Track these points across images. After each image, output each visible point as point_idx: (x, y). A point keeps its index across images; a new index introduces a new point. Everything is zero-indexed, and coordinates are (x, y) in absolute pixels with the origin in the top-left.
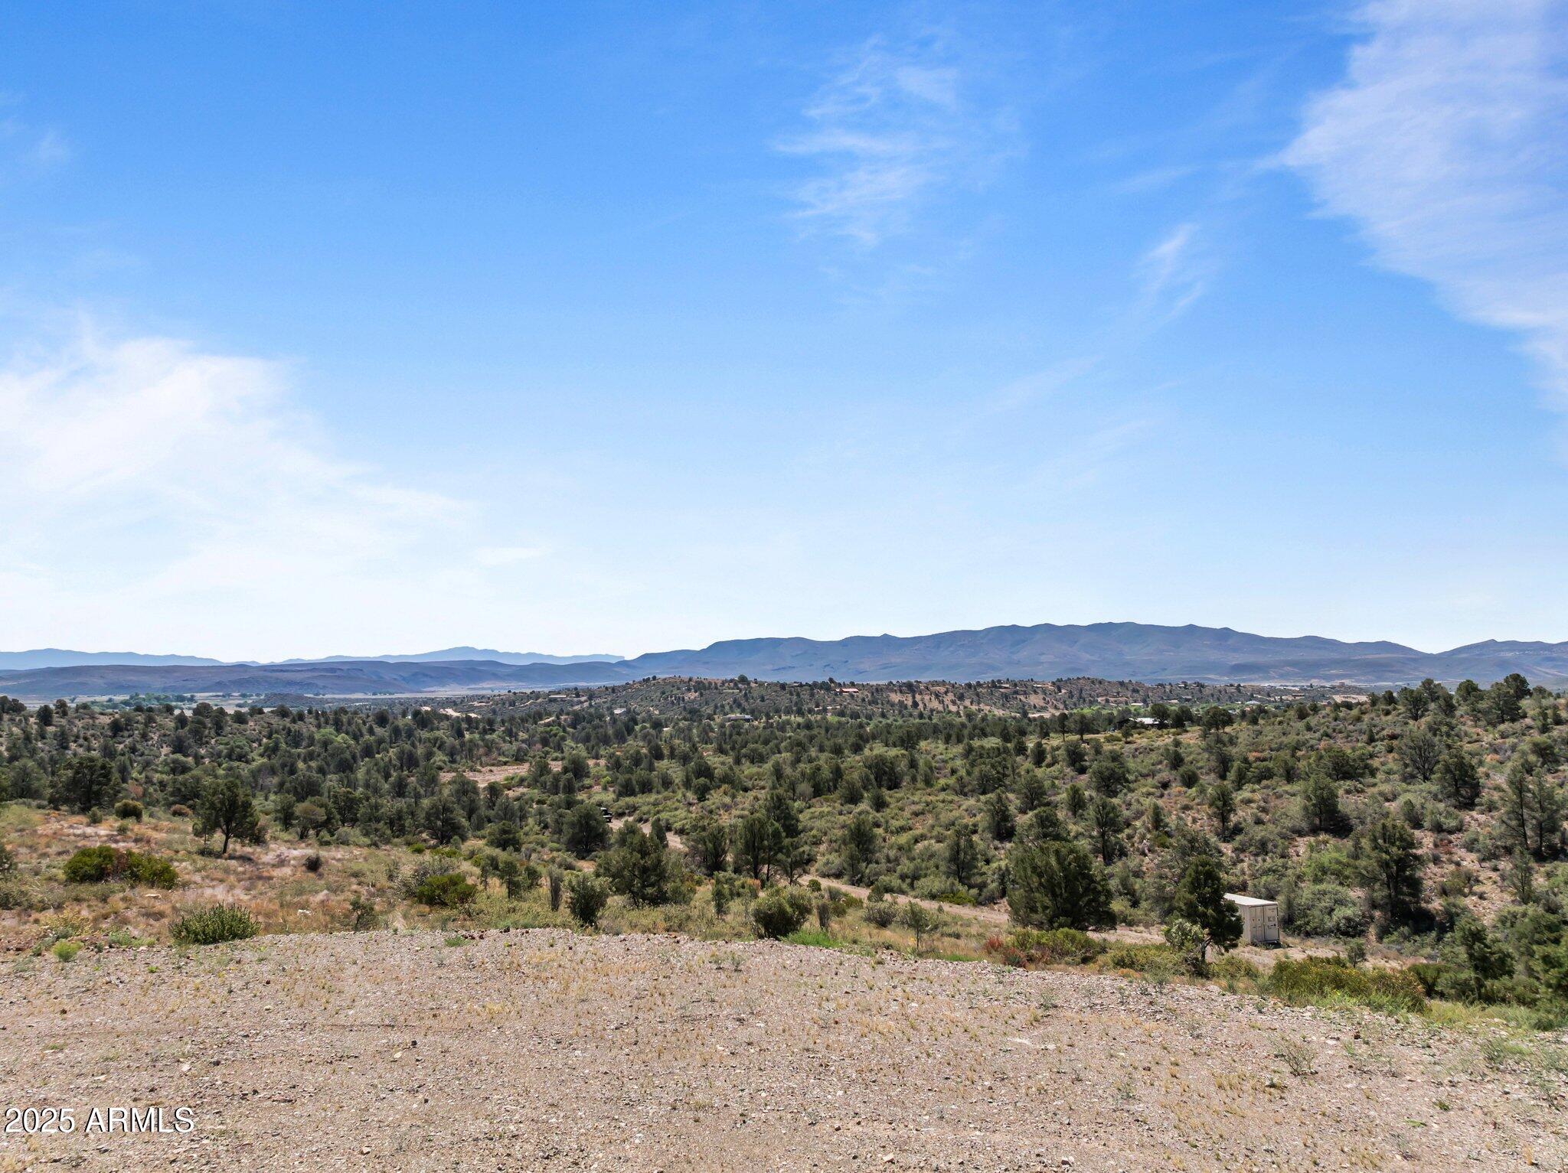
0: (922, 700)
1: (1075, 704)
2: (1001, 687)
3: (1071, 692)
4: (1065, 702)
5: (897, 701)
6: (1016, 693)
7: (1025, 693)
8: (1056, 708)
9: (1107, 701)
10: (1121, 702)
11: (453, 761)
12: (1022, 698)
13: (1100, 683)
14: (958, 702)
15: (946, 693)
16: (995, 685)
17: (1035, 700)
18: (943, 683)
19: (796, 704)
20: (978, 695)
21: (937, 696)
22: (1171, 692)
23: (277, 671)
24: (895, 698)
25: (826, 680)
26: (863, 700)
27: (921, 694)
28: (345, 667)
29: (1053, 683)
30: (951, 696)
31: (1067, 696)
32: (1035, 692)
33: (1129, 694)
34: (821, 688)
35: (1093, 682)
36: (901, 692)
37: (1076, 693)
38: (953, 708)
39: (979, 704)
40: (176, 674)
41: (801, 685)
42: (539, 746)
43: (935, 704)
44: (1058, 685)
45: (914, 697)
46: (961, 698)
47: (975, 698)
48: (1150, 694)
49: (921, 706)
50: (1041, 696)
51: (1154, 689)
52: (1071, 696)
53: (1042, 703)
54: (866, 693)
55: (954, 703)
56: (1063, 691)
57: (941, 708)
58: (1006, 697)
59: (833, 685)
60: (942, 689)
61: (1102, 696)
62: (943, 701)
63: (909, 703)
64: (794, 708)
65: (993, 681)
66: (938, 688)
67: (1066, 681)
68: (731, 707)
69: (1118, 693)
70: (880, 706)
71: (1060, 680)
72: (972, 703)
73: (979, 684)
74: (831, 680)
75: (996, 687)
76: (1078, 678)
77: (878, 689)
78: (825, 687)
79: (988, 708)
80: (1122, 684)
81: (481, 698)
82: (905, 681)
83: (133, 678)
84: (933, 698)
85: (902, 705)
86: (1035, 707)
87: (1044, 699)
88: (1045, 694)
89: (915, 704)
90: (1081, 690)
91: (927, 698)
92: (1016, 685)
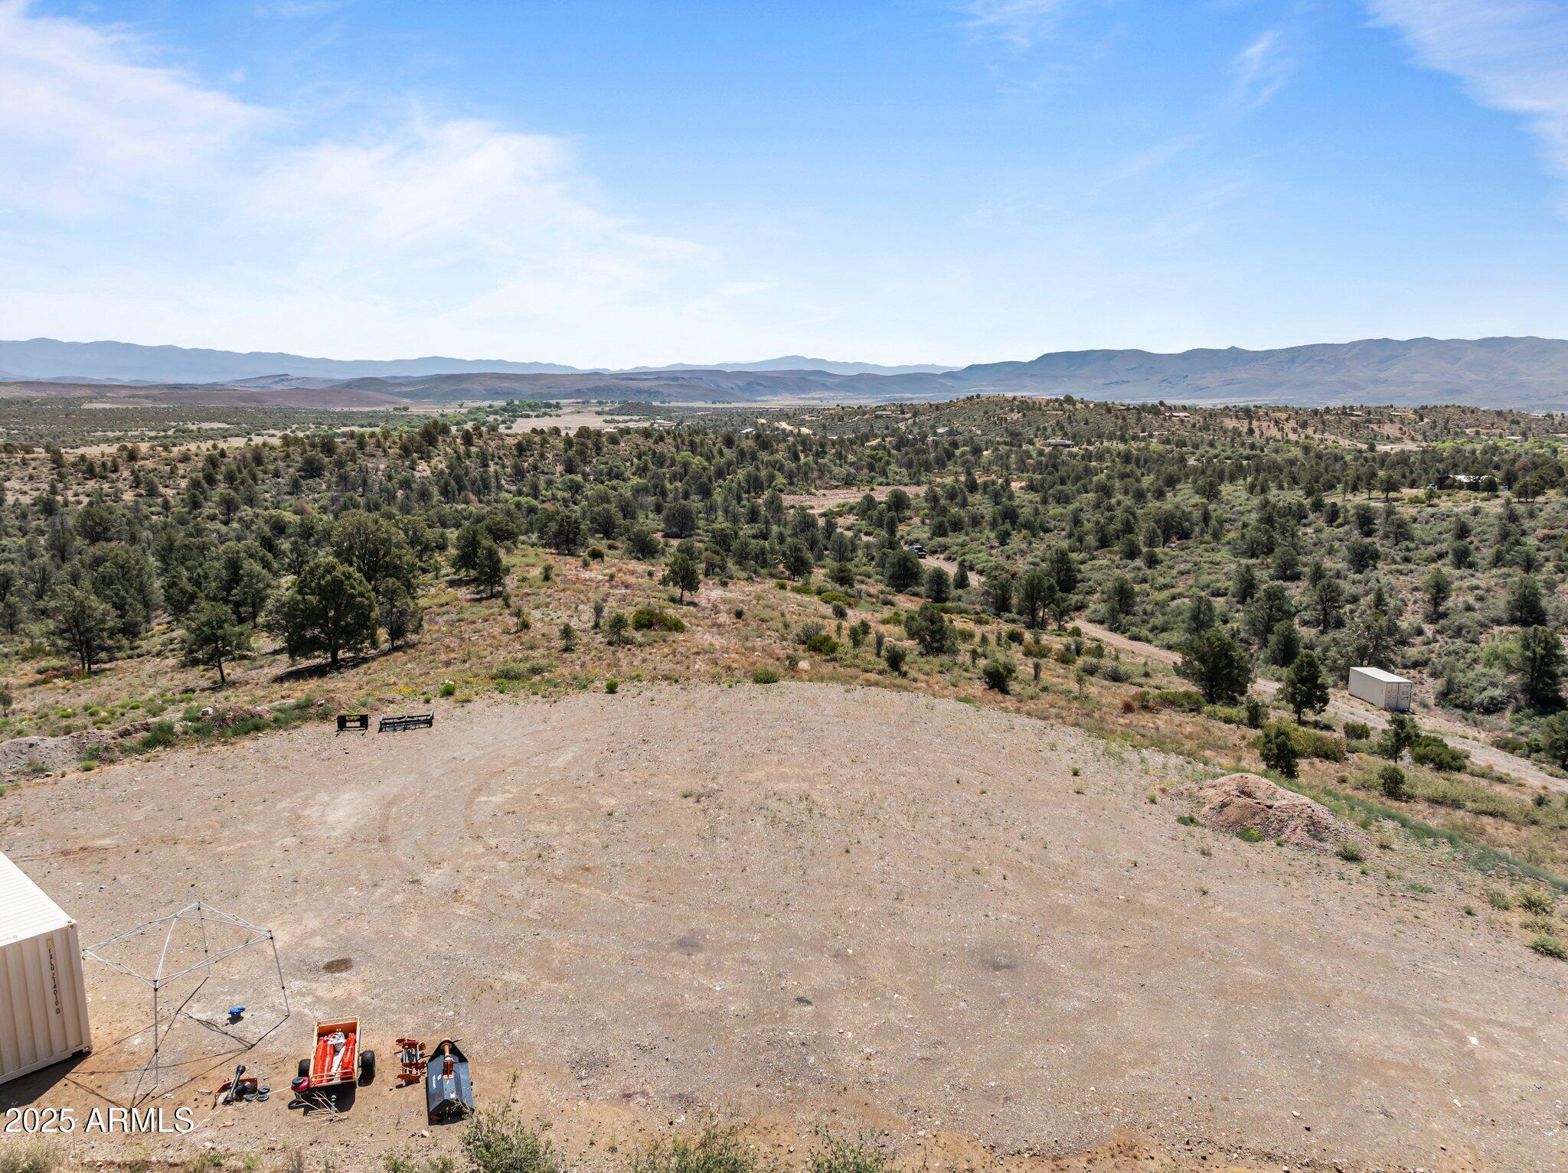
0: (1260, 427)
1: (1437, 436)
2: (1352, 415)
3: (1435, 422)
4: (1424, 433)
5: (1231, 427)
6: (1369, 421)
7: (1379, 422)
8: (1413, 439)
9: (1477, 433)
10: (1495, 435)
11: (791, 484)
12: (1375, 427)
13: (1473, 412)
14: (1300, 430)
15: (1287, 420)
16: (1346, 412)
17: (1390, 430)
18: (1286, 409)
19: (1121, 429)
20: (1323, 423)
21: (1277, 423)
22: (1560, 424)
23: (627, 379)
24: (1230, 423)
25: (1156, 402)
26: (1194, 426)
27: (1259, 420)
28: (686, 376)
29: (1416, 412)
30: (1292, 423)
31: (1428, 426)
32: (1392, 421)
33: (1506, 425)
34: (1149, 412)
35: (1463, 411)
36: (1237, 417)
37: (1440, 423)
38: (1293, 437)
39: (1323, 433)
40: (543, 382)
41: (1128, 409)
42: (866, 471)
43: (1274, 432)
44: (1420, 413)
45: (1250, 424)
46: (1304, 425)
47: (1320, 426)
48: (1533, 426)
49: (1257, 433)
50: (1398, 426)
51: (1539, 420)
52: (1434, 427)
53: (1397, 434)
54: (1198, 418)
55: (1295, 430)
56: (1426, 420)
57: (1279, 437)
58: (1356, 426)
59: (1163, 408)
60: (1284, 416)
61: (1472, 427)
62: (1283, 429)
63: (1245, 430)
64: (1119, 433)
65: (1344, 408)
66: (1279, 414)
67: (1431, 409)
68: (1053, 430)
69: (1493, 424)
70: (1211, 432)
71: (1424, 408)
72: (1315, 433)
73: (1328, 411)
74: (1162, 403)
75: (1345, 414)
76: (1447, 407)
77: (1212, 414)
78: (1155, 410)
79: (1333, 437)
80: (1500, 414)
81: (812, 411)
82: (1242, 405)
83: (506, 385)
84: (1272, 425)
85: (1236, 432)
86: (1388, 437)
87: (1401, 429)
88: (1403, 423)
89: (1251, 432)
90: (1448, 421)
91: (1265, 424)
92: (1369, 413)
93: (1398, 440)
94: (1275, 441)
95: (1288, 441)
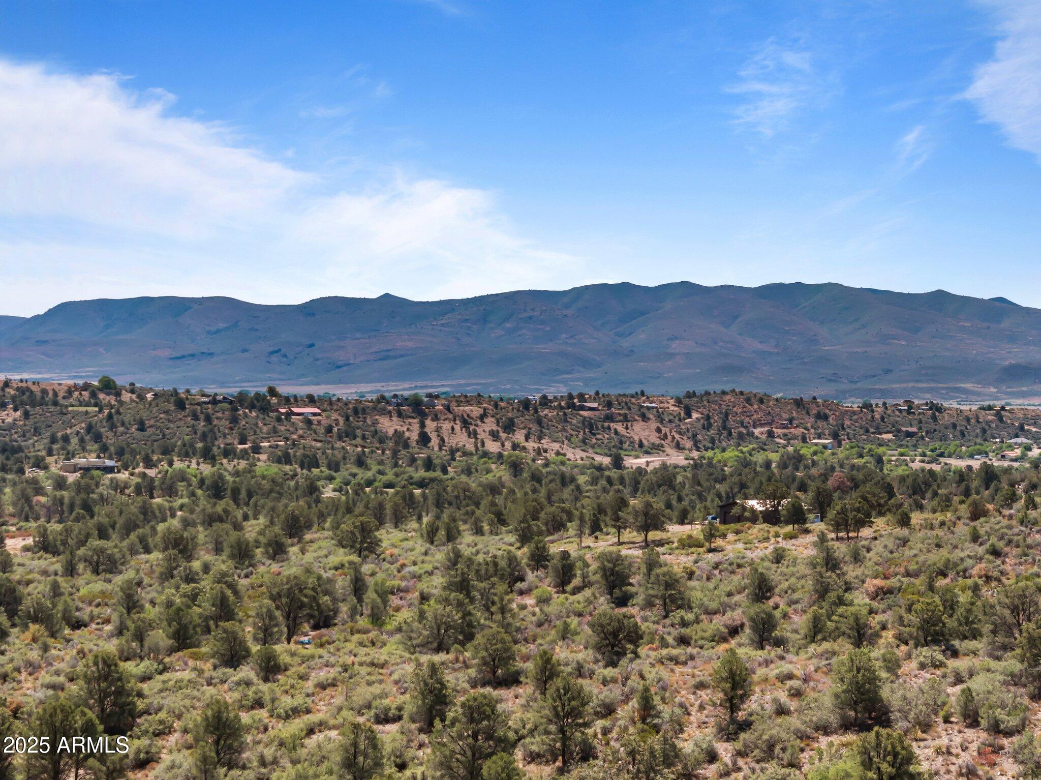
0: (438, 430)
1: (713, 441)
2: (582, 408)
3: (708, 418)
4: (694, 436)
5: (391, 432)
6: (610, 418)
7: (626, 419)
8: (678, 447)
9: (771, 434)
10: (795, 438)
12: (620, 427)
13: (761, 401)
14: (503, 435)
15: (482, 418)
16: (573, 403)
17: (642, 431)
18: (478, 399)
19: (204, 438)
20: (539, 422)
21: (466, 423)
22: (883, 418)
24: (389, 425)
25: (264, 390)
26: (329, 430)
27: (436, 418)
29: (679, 401)
30: (490, 424)
31: (699, 425)
32: (644, 418)
33: (810, 421)
34: (252, 407)
35: (748, 400)
36: (400, 415)
37: (717, 421)
38: (493, 447)
39: (540, 438)
41: (214, 402)
43: (461, 439)
44: (686, 404)
45: (423, 425)
46: (509, 427)
47: (535, 427)
48: (847, 422)
49: (434, 442)
50: (654, 425)
51: (854, 413)
52: (708, 427)
53: (654, 439)
54: (335, 416)
55: (495, 436)
56: (695, 415)
57: (470, 447)
58: (590, 426)
59: (274, 400)
60: (476, 411)
61: (762, 425)
62: (476, 433)
63: (414, 436)
64: (200, 446)
65: (571, 397)
66: (468, 408)
67: (702, 396)
68: (82, 440)
69: (791, 421)
70: (359, 441)
71: (690, 395)
72: (527, 438)
73: (545, 401)
74: (272, 391)
75: (572, 406)
76: (724, 393)
77: (358, 410)
78: (261, 404)
79: (556, 446)
80: (799, 403)
82: (406, 394)
84: (457, 428)
85: (400, 440)
86: (641, 445)
87: (659, 430)
88: (661, 421)
89: (424, 439)
90: (727, 415)
91: (446, 426)
92: (609, 405)
93: (656, 448)
94: (465, 454)
95: (486, 454)
